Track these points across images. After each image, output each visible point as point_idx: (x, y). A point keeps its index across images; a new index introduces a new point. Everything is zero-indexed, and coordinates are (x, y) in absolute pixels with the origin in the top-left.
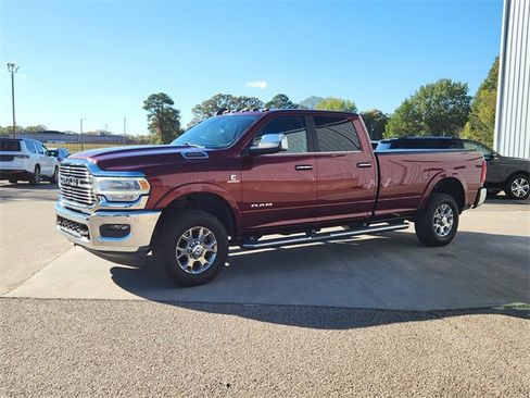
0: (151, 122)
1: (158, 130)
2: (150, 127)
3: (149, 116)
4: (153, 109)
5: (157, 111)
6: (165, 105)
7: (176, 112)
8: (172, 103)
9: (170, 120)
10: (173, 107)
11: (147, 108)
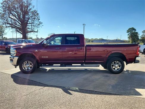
0: (129, 36)
1: (131, 38)
2: (129, 38)
3: (128, 34)
4: (129, 32)
5: (131, 33)
6: (133, 31)
7: (137, 33)
8: (136, 30)
9: (135, 35)
10: (136, 31)
11: (127, 32)
